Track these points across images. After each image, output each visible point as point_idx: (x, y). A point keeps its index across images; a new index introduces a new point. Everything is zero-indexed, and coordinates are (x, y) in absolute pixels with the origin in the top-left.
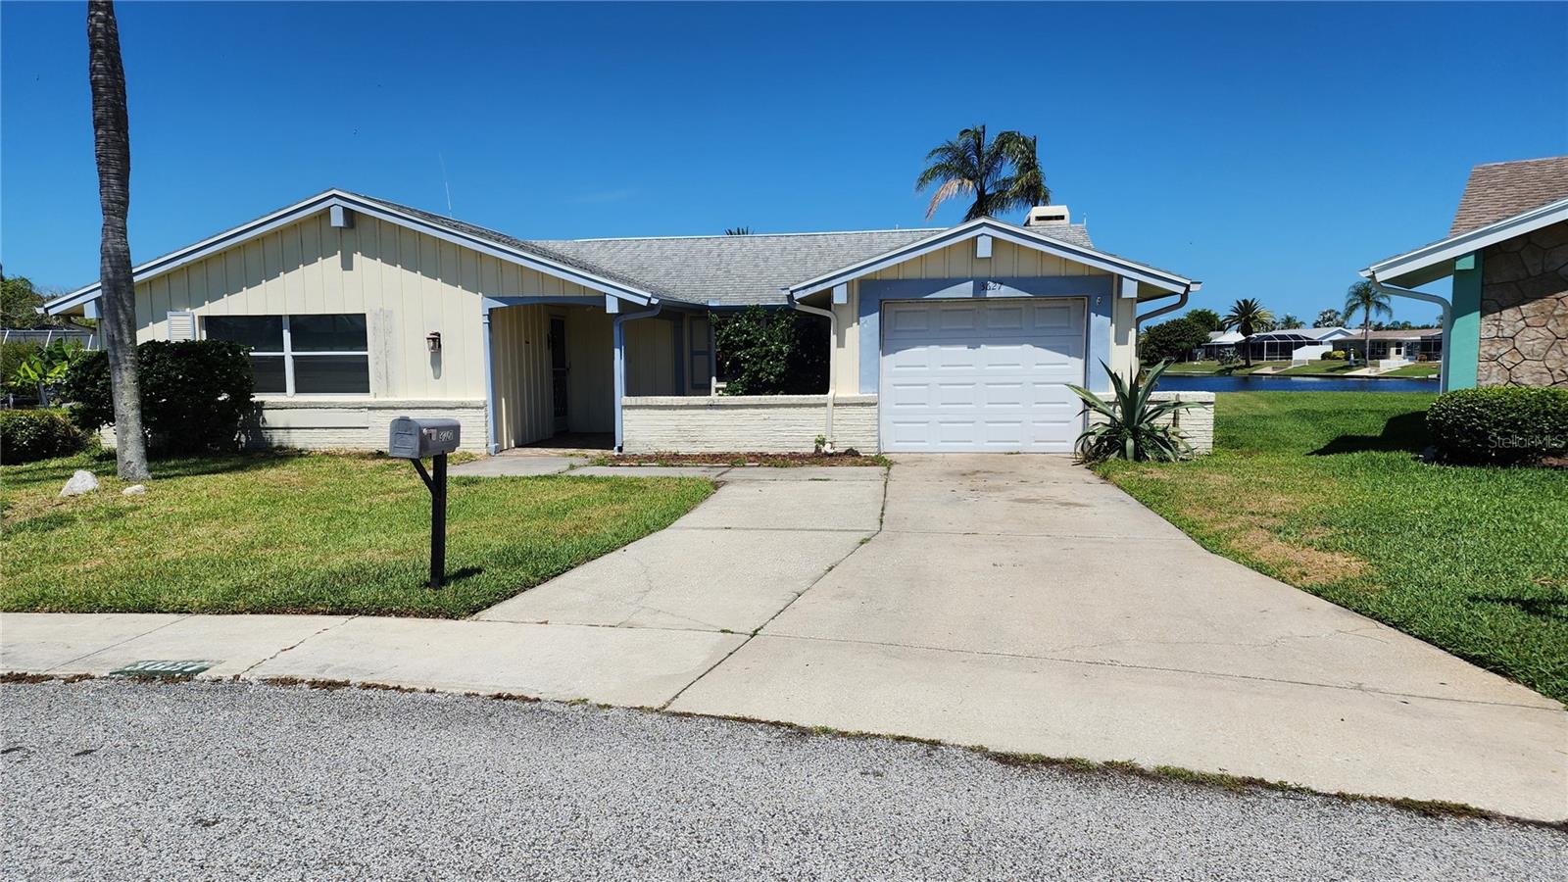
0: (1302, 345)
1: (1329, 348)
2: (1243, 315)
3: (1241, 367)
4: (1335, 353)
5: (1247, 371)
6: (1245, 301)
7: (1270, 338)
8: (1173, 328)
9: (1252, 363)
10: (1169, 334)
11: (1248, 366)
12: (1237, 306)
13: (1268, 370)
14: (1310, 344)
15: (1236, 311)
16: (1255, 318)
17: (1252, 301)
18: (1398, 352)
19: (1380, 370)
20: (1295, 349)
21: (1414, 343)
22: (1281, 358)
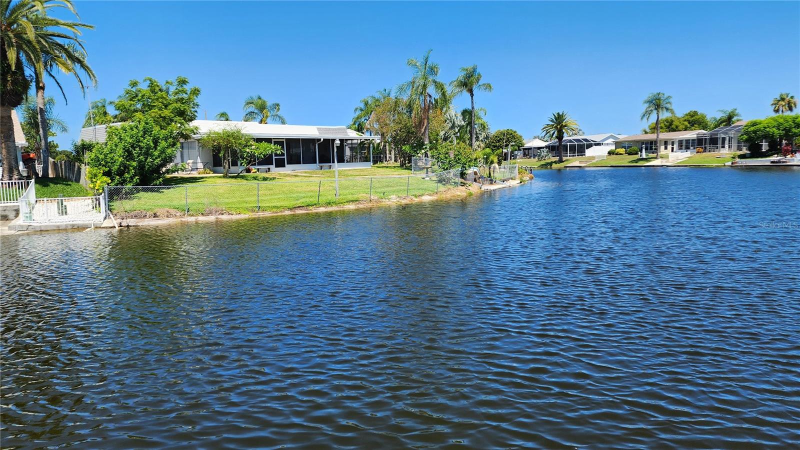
0: (589, 146)
1: (613, 148)
2: (559, 124)
3: (555, 162)
4: (618, 150)
5: (562, 165)
6: (558, 114)
7: (570, 141)
8: (502, 137)
9: (564, 158)
10: (499, 141)
11: (561, 161)
12: (553, 118)
13: (577, 164)
14: (596, 145)
15: (552, 121)
16: (565, 126)
17: (563, 114)
18: (666, 148)
19: (670, 161)
20: (587, 149)
21: (689, 140)
22: (578, 155)
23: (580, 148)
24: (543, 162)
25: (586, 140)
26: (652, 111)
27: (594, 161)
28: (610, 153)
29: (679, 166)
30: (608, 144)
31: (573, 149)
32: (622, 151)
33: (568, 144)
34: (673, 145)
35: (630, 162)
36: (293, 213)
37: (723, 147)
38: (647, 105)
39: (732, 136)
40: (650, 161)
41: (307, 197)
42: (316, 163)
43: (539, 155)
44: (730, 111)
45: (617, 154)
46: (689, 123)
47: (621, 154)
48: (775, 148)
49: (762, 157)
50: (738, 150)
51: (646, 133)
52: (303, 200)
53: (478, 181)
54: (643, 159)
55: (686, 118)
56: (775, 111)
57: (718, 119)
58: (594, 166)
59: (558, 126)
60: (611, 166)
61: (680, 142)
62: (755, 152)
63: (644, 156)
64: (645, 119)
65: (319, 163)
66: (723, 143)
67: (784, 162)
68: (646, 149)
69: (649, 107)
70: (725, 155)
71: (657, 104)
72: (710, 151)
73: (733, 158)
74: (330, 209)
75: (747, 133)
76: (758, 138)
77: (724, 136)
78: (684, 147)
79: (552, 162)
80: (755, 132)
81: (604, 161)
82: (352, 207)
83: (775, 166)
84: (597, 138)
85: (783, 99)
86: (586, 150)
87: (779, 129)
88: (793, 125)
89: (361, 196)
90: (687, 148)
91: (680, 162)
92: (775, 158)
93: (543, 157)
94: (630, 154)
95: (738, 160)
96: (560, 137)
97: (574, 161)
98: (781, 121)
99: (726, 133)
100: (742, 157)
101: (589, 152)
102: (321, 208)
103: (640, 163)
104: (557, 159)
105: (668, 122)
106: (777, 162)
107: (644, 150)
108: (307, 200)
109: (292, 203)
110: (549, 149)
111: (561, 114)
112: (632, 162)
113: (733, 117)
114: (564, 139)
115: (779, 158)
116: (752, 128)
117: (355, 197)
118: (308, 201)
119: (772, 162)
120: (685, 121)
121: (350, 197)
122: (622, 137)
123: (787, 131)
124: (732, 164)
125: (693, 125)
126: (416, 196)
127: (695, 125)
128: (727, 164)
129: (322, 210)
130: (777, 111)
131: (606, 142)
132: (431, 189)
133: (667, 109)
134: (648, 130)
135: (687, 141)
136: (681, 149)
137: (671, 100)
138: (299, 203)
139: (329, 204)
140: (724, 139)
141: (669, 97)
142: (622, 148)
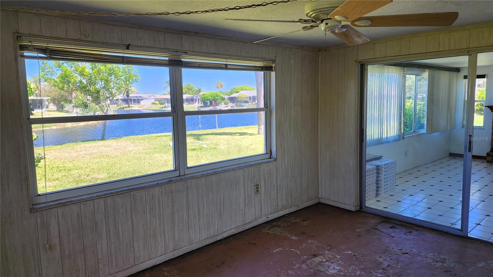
23: (138, 101)
24: (119, 107)
25: (141, 97)
26: (168, 86)
27: (145, 107)
28: (152, 103)
31: (134, 100)
32: (157, 102)
33: (132, 98)
35: (160, 108)
39: (198, 99)
40: (168, 108)
43: (118, 104)
47: (157, 104)
49: (207, 107)
58: (145, 109)
59: (127, 90)
60: (153, 110)
62: (205, 105)
63: (166, 106)
64: (165, 90)
66: (196, 101)
72: (191, 104)
73: (198, 107)
75: (202, 98)
76: (206, 100)
77: (196, 98)
79: (124, 107)
80: (204, 98)
81: (150, 107)
85: (219, 83)
86: (141, 101)
87: (211, 97)
93: (119, 104)
94: (161, 104)
96: (128, 95)
97: (136, 107)
98: (212, 94)
101: (142, 103)
103: (165, 109)
104: (127, 106)
107: (166, 103)
110: (122, 100)
112: (162, 108)
114: (130, 96)
115: (212, 108)
119: (210, 109)
120: (186, 88)
122: (157, 96)
123: (214, 97)
131: (149, 98)
142: (157, 101)
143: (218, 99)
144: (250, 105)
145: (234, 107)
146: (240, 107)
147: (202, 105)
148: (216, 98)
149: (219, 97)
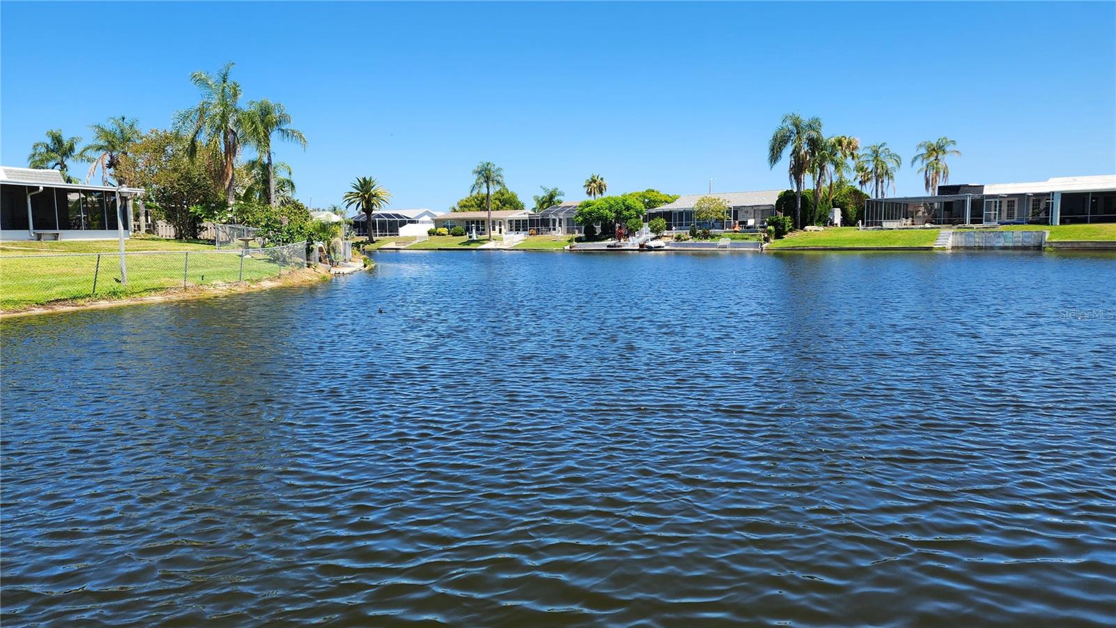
0: (403, 224)
1: (432, 226)
2: (366, 192)
3: (364, 243)
4: (439, 230)
5: (375, 246)
6: (364, 179)
7: (379, 216)
9: (375, 238)
11: (371, 241)
12: (358, 184)
13: (392, 245)
14: (410, 222)
15: (356, 188)
16: (375, 195)
17: (371, 179)
19: (505, 244)
20: (400, 227)
21: (520, 221)
22: (391, 235)
23: (392, 225)
25: (398, 216)
26: (482, 183)
27: (414, 243)
28: (431, 233)
29: (517, 250)
30: (423, 222)
31: (382, 225)
32: (444, 231)
33: (377, 219)
34: (500, 226)
35: (460, 244)
36: (50, 311)
37: (554, 229)
38: (476, 176)
39: (561, 217)
40: (484, 244)
41: (63, 283)
42: (28, 228)
44: (551, 190)
45: (438, 235)
46: (501, 202)
47: (443, 235)
48: (609, 231)
49: (598, 241)
50: (568, 233)
51: (455, 210)
52: (60, 289)
53: (323, 261)
54: (474, 241)
55: (496, 196)
56: (587, 193)
57: (540, 199)
58: (416, 248)
59: (365, 196)
60: (439, 249)
61: (510, 222)
62: (590, 236)
63: (475, 238)
65: (34, 229)
66: (554, 225)
67: (619, 246)
68: (478, 229)
69: (479, 179)
70: (558, 238)
71: (486, 175)
72: (542, 234)
73: (570, 241)
74: (116, 303)
75: (581, 214)
76: (593, 220)
77: (554, 217)
78: (514, 228)
80: (590, 213)
81: (426, 243)
82: (158, 298)
83: (612, 250)
84: (410, 213)
85: (595, 181)
86: (400, 229)
87: (611, 211)
88: (624, 208)
89: (164, 281)
90: (517, 230)
91: (517, 246)
92: (610, 242)
94: (454, 235)
95: (575, 243)
96: (368, 210)
97: (389, 243)
98: (612, 202)
99: (556, 214)
100: (579, 240)
101: (404, 231)
102: (101, 302)
103: (472, 246)
104: (365, 238)
105: (478, 200)
106: (612, 247)
107: (474, 231)
108: (69, 288)
109: (42, 295)
110: (352, 225)
111: (368, 179)
113: (554, 197)
114: (373, 212)
115: (613, 242)
116: (587, 209)
117: (156, 283)
118: (74, 290)
119: (608, 246)
120: (496, 199)
121: (148, 284)
122: (440, 214)
123: (618, 213)
124: (571, 247)
125: (504, 205)
126: (251, 281)
127: (507, 205)
128: (566, 248)
129: (103, 304)
130: (589, 193)
131: (420, 220)
132: (268, 271)
133: (498, 182)
134: (457, 208)
135: (518, 221)
136: (511, 230)
137: (502, 172)
138: (55, 293)
139: (115, 293)
140: (554, 221)
141: (499, 169)
142: (444, 227)
143: (630, 218)
144: (736, 232)
145: (685, 240)
146: (706, 238)
147: (579, 235)
148: (625, 213)
149: (632, 212)
